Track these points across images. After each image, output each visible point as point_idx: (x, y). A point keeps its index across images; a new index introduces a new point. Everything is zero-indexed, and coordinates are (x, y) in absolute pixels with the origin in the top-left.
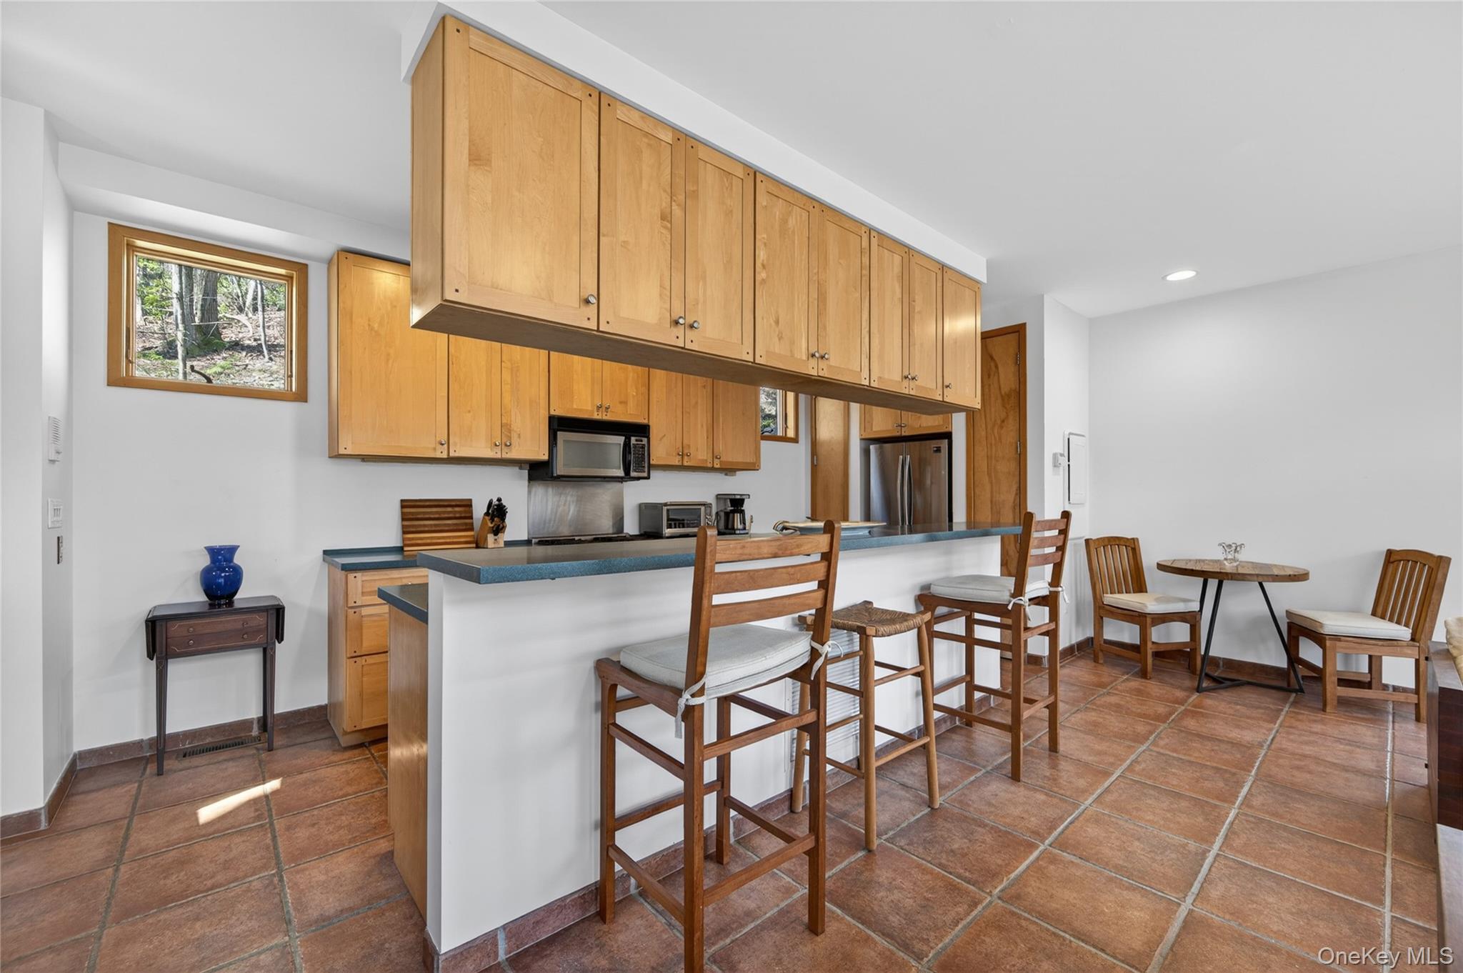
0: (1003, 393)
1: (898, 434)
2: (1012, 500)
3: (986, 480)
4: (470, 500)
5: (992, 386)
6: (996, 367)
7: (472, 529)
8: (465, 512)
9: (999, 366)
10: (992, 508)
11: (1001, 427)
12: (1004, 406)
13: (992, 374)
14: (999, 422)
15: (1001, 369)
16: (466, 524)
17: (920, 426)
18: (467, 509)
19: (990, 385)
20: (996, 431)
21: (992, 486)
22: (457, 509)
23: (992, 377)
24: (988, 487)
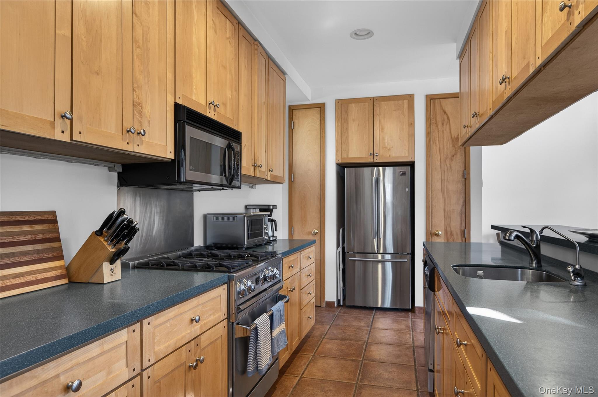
0: (453, 136)
1: (372, 161)
2: (459, 209)
3: (440, 195)
4: (54, 213)
5: (445, 132)
6: (448, 118)
7: (61, 257)
8: (49, 231)
9: (450, 119)
10: (445, 215)
11: (452, 160)
12: (454, 146)
13: (445, 124)
14: (450, 156)
15: (451, 121)
16: (52, 249)
17: (390, 156)
18: (51, 226)
19: (443, 131)
20: (448, 163)
21: (445, 200)
22: (38, 227)
23: (445, 126)
24: (442, 201)
